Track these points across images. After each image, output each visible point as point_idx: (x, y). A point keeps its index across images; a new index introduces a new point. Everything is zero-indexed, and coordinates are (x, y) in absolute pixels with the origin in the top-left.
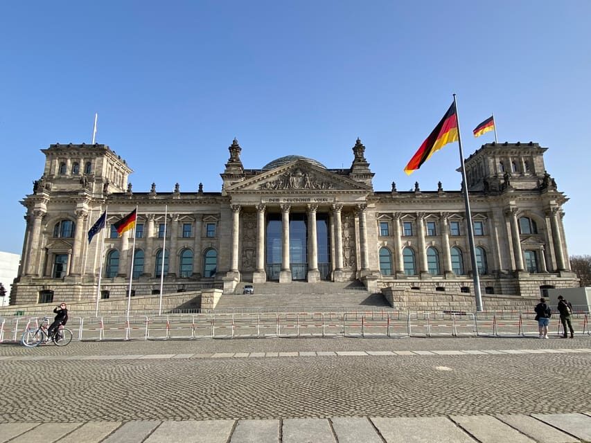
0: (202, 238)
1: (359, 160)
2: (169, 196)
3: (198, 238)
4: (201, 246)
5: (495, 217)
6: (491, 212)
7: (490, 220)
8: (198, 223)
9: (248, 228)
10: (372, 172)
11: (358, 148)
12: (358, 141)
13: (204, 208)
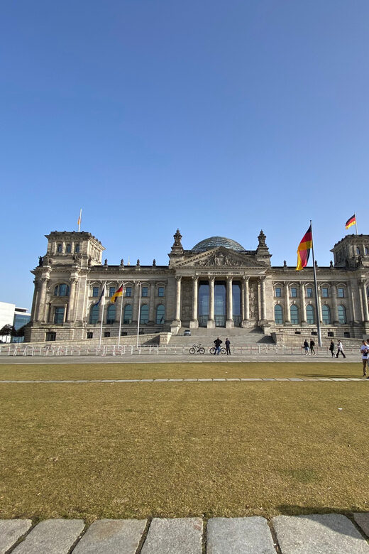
0: (155, 297)
1: (262, 245)
2: (133, 268)
3: (152, 297)
4: (154, 303)
5: (352, 285)
6: (350, 282)
7: (349, 287)
8: (153, 287)
9: (187, 291)
10: (270, 254)
11: (262, 237)
12: (262, 232)
13: (157, 277)
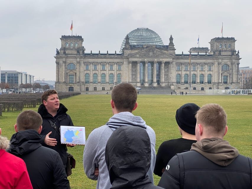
0: (117, 71)
1: (171, 43)
2: (105, 56)
3: (115, 70)
4: (117, 73)
5: (215, 64)
6: (214, 63)
7: (213, 66)
8: (115, 65)
9: (133, 68)
10: (175, 48)
11: (171, 39)
12: (171, 36)
13: (118, 60)
